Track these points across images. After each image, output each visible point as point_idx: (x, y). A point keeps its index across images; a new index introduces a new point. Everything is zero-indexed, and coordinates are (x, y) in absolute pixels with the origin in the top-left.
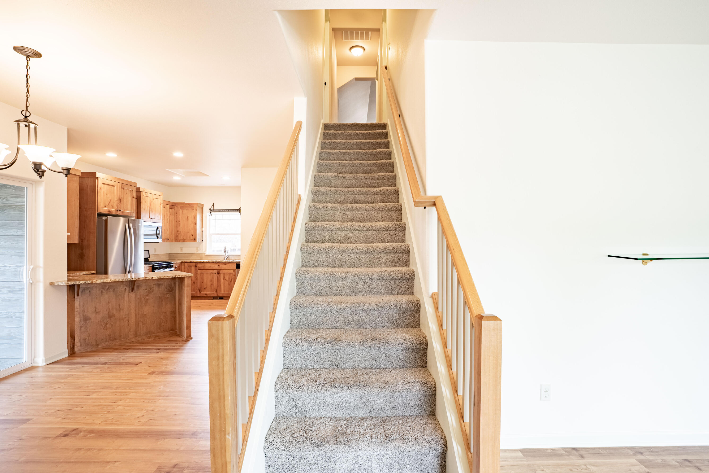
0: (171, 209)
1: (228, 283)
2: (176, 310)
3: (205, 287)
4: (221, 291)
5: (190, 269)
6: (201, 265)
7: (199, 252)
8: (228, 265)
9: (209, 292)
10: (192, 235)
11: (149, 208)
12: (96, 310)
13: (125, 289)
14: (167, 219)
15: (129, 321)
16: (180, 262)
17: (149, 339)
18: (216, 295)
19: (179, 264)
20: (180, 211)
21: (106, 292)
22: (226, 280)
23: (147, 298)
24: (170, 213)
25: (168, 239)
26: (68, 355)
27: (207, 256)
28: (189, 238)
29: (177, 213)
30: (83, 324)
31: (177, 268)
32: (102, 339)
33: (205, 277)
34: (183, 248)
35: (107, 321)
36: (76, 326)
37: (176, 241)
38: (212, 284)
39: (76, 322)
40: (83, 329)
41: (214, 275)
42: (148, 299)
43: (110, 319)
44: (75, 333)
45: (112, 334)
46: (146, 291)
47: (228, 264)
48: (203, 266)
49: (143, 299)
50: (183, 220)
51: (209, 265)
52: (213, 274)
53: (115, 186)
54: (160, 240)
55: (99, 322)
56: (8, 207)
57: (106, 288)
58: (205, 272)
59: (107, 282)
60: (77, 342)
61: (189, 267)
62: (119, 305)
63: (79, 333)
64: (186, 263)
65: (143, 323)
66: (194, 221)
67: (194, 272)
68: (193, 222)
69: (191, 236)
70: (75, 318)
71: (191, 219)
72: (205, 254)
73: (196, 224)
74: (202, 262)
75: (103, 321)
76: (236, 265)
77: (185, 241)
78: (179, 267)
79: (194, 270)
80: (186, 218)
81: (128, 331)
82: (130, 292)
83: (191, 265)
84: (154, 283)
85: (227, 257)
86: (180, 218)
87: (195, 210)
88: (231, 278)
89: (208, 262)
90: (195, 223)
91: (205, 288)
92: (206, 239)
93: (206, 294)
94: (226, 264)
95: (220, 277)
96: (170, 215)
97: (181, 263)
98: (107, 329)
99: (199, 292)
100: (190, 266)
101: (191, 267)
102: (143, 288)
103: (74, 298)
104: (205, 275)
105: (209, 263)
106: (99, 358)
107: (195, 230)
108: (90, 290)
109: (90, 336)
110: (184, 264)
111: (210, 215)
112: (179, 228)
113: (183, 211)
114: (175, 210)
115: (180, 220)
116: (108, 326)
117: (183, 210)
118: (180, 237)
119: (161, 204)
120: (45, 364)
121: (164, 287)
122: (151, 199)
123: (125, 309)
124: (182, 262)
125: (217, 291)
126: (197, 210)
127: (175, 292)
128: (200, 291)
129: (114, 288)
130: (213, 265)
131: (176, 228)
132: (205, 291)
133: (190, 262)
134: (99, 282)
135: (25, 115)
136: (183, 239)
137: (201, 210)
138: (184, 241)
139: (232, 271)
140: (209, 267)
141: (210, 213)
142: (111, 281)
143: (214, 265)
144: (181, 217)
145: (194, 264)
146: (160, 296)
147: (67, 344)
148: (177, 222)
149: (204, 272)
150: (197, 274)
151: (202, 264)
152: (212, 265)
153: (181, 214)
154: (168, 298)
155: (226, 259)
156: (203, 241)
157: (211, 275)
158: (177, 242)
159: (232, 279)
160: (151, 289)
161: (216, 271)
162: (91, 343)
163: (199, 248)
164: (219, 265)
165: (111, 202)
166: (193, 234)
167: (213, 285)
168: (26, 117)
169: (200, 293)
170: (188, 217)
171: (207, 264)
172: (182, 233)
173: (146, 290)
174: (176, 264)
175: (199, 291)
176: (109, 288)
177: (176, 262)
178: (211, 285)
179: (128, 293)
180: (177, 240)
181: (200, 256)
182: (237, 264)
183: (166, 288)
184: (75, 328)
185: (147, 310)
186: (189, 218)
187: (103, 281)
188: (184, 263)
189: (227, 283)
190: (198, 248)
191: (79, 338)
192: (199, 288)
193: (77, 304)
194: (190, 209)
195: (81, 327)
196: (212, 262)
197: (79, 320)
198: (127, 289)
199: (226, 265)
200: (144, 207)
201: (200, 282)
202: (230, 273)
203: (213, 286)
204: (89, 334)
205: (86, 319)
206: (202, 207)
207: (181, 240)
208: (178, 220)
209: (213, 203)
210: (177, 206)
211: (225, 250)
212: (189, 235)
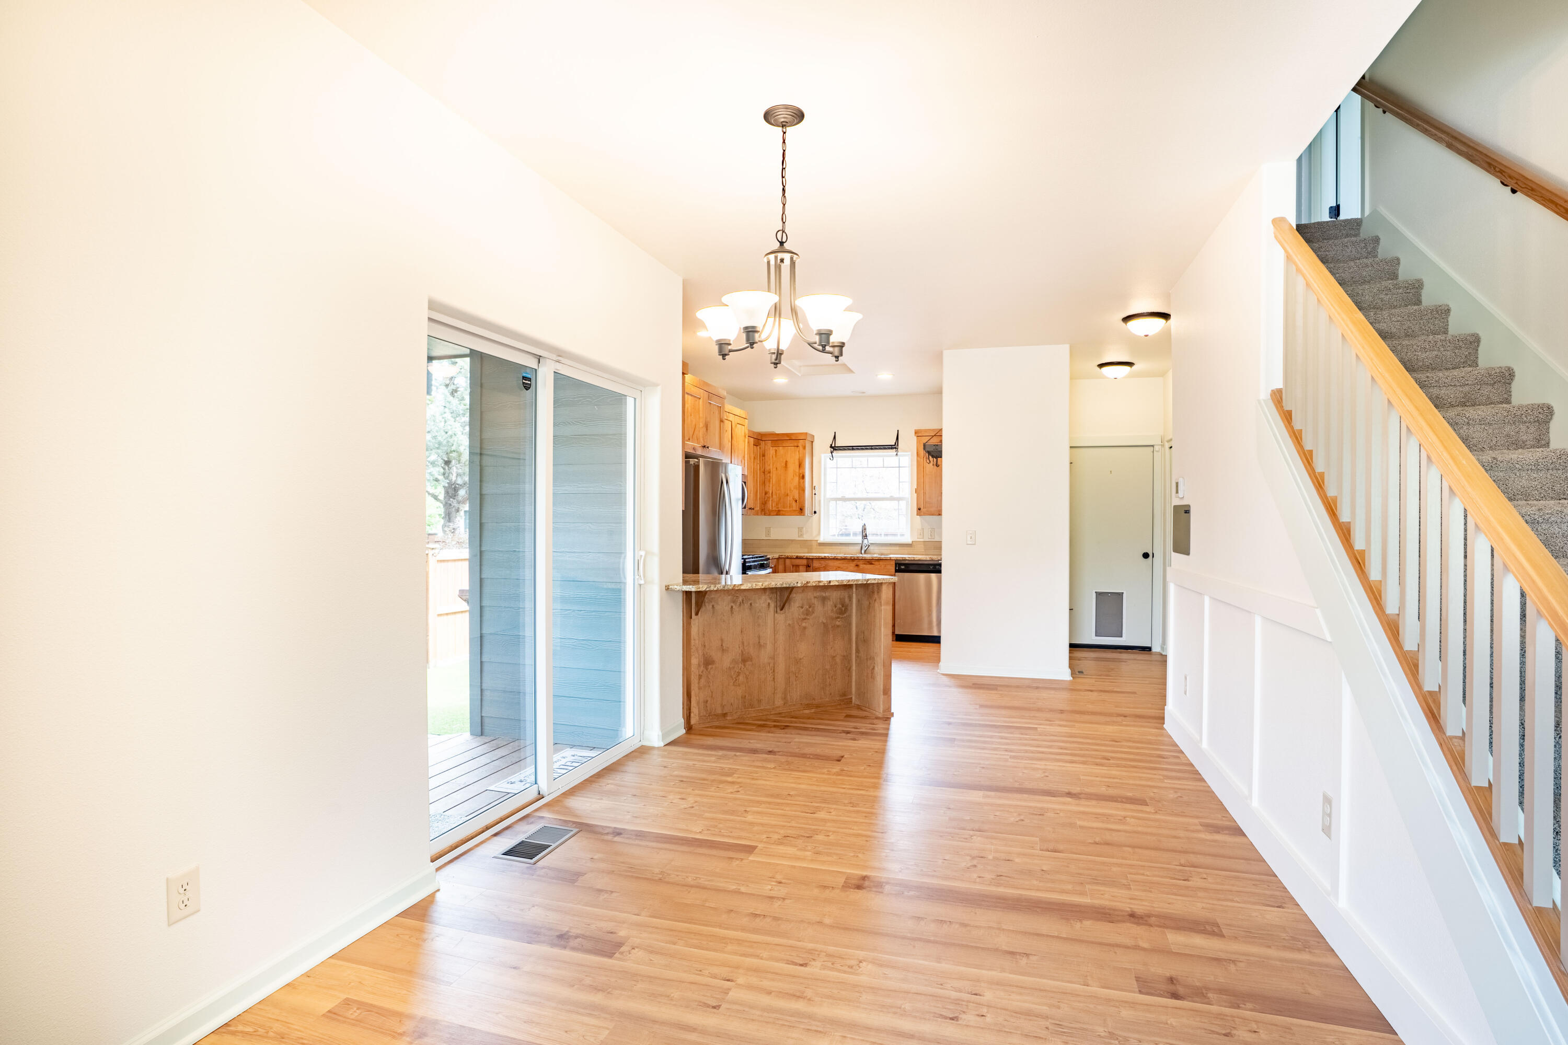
0: (756, 445)
2: (851, 654)
6: (820, 564)
7: (804, 536)
8: (877, 566)
10: (796, 501)
11: (730, 444)
12: (724, 645)
13: (769, 604)
14: (750, 468)
15: (774, 671)
16: (776, 556)
17: (807, 711)
19: (775, 560)
20: (771, 451)
21: (738, 609)
23: (804, 624)
24: (756, 456)
25: (753, 509)
26: (684, 731)
27: (821, 544)
28: (790, 507)
29: (764, 456)
30: (702, 672)
31: (773, 569)
32: (732, 704)
34: (771, 528)
35: (740, 668)
36: (693, 674)
37: (764, 513)
39: (692, 666)
40: (703, 680)
42: (805, 628)
43: (744, 665)
44: (692, 689)
45: (747, 696)
46: (802, 610)
47: (877, 563)
48: (824, 565)
49: (797, 627)
50: (777, 468)
55: (727, 668)
56: (588, 439)
57: (739, 602)
59: (757, 587)
60: (694, 707)
61: (794, 568)
62: (759, 637)
63: (696, 689)
64: (788, 558)
65: (797, 677)
66: (801, 472)
68: (798, 474)
69: (794, 503)
70: (691, 658)
71: (793, 467)
72: (819, 542)
73: (803, 477)
74: (822, 558)
75: (734, 668)
76: (896, 564)
77: (781, 512)
78: (777, 566)
80: (783, 464)
81: (773, 692)
82: (777, 611)
83: (799, 564)
84: (815, 595)
85: (867, 547)
86: (770, 466)
87: (801, 448)
89: (835, 557)
90: (802, 475)
92: (821, 510)
94: (873, 563)
96: (754, 458)
97: (779, 558)
98: (739, 685)
101: (798, 568)
102: (797, 604)
103: (691, 618)
105: (837, 559)
106: (749, 741)
107: (801, 490)
108: (713, 603)
109: (713, 696)
110: (785, 561)
111: (830, 459)
112: (769, 486)
113: (776, 450)
114: (762, 448)
115: (770, 469)
116: (741, 678)
117: (777, 448)
118: (771, 505)
119: (745, 436)
120: (662, 744)
121: (831, 603)
122: (733, 426)
123: (768, 645)
124: (781, 557)
126: (805, 448)
127: (850, 616)
129: (751, 602)
131: (764, 487)
133: (797, 558)
134: (745, 588)
135: (780, 240)
136: (778, 508)
137: (810, 448)
138: (778, 513)
141: (831, 454)
142: (763, 587)
143: (847, 565)
144: (774, 463)
145: (805, 562)
146: (825, 621)
147: (683, 708)
148: (765, 472)
151: (822, 562)
152: (843, 564)
153: (773, 457)
154: (838, 626)
155: (863, 552)
156: (815, 512)
158: (766, 514)
160: (810, 607)
162: (715, 709)
163: (804, 529)
164: (858, 563)
165: (695, 431)
166: (797, 497)
168: (782, 243)
170: (786, 461)
171: (833, 561)
172: (774, 496)
173: (802, 608)
174: (772, 560)
176: (743, 601)
177: (774, 556)
179: (773, 614)
180: (765, 510)
181: (806, 544)
182: (897, 562)
183: (836, 607)
184: (692, 679)
185: (804, 649)
186: (789, 464)
187: (752, 587)
188: (783, 560)
190: (803, 528)
191: (698, 698)
193: (694, 630)
194: (791, 445)
195: (700, 677)
196: (843, 558)
197: (697, 664)
198: (772, 605)
199: (873, 564)
204: (712, 693)
205: (708, 662)
206: (812, 442)
207: (772, 511)
208: (767, 468)
209: (835, 433)
210: (765, 441)
211: (866, 534)
212: (790, 501)
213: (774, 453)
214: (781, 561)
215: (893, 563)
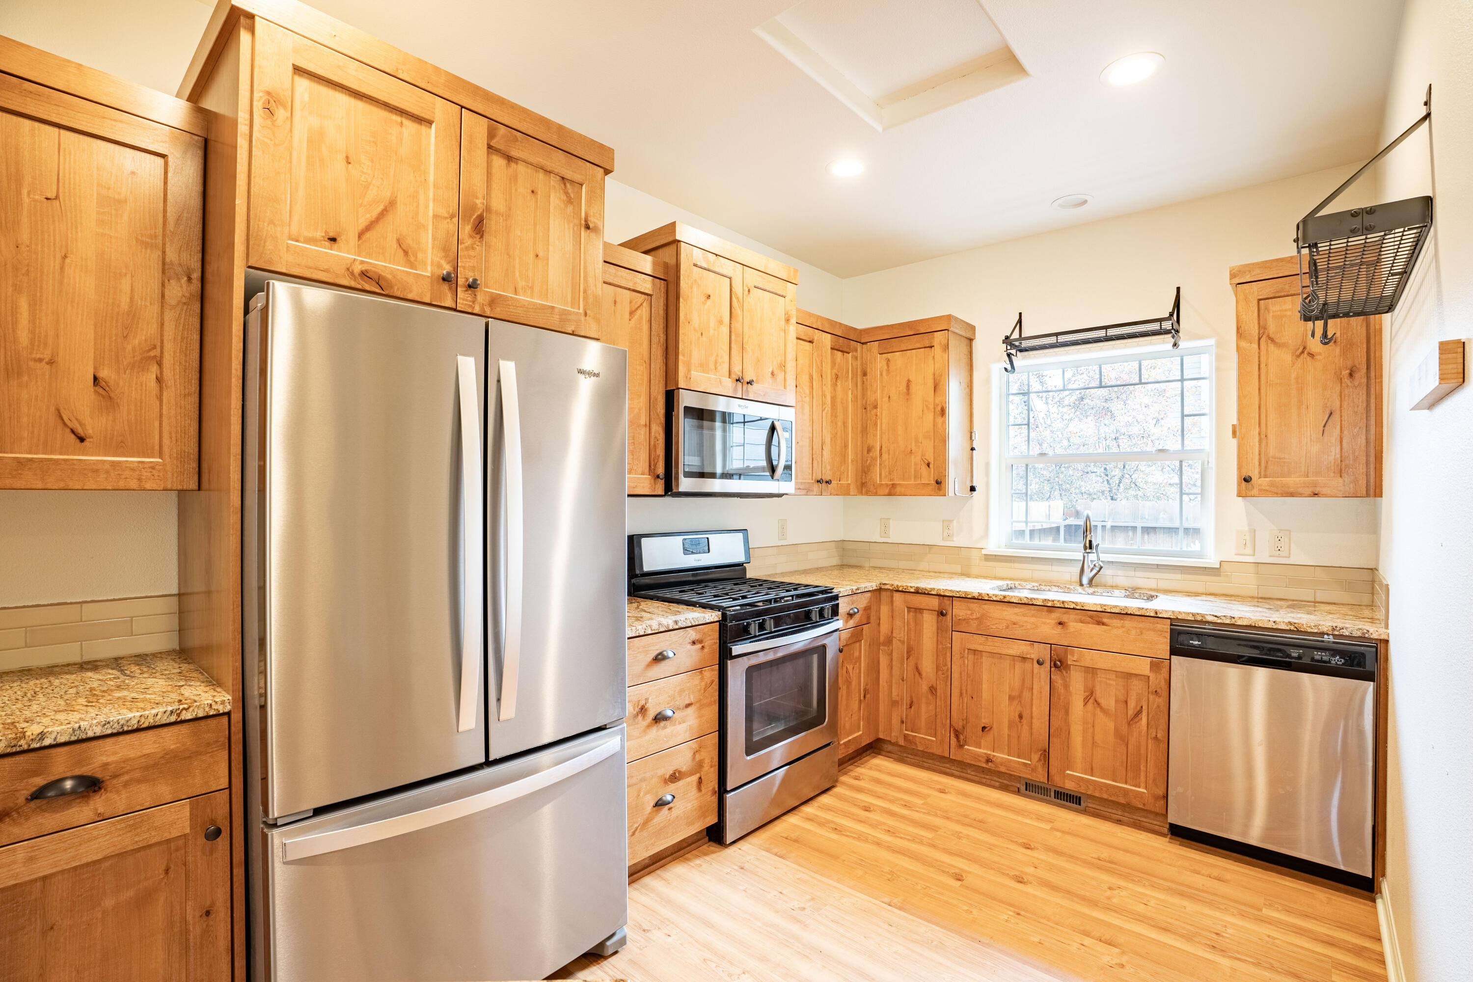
0: (839, 354)
1: (1111, 725)
3: (984, 721)
4: (1068, 764)
5: (916, 624)
6: (969, 612)
7: (955, 539)
8: (1116, 630)
9: (1003, 753)
10: (928, 465)
11: (725, 329)
14: (824, 395)
16: (873, 585)
18: (1040, 776)
19: (869, 595)
20: (880, 362)
22: (1105, 711)
24: (835, 371)
27: (989, 558)
28: (916, 478)
29: (865, 374)
31: (857, 617)
33: (985, 677)
34: (891, 521)
37: (864, 490)
38: (1021, 717)
41: (1035, 671)
47: (1116, 622)
48: (978, 615)
50: (889, 397)
51: (1009, 613)
52: (1028, 665)
53: (430, 123)
54: (787, 487)
58: (987, 649)
61: (911, 614)
64: (898, 591)
66: (937, 402)
67: (935, 639)
68: (932, 407)
69: (924, 469)
71: (922, 392)
72: (984, 552)
73: (943, 412)
74: (974, 598)
76: (1174, 632)
77: (898, 490)
78: (867, 609)
79: (935, 628)
80: (903, 388)
83: (922, 607)
85: (1095, 571)
86: (877, 393)
87: (937, 349)
88: (1132, 704)
89: (1005, 597)
90: (939, 408)
91: (984, 728)
92: (987, 485)
93: (989, 760)
94: (1105, 620)
95: (1066, 686)
96: (837, 377)
97: (879, 591)
99: (954, 740)
100: (918, 611)
101: (919, 615)
104: (986, 660)
105: (1009, 603)
107: (941, 440)
110: (892, 597)
111: (1006, 369)
112: (875, 435)
113: (888, 360)
114: (856, 358)
115: (876, 400)
117: (888, 356)
118: (877, 475)
122: (738, 289)
124: (883, 587)
125: (1046, 755)
126: (946, 347)
128: (962, 737)
130: (1026, 619)
131: (862, 437)
132: (983, 743)
133: (918, 592)
136: (891, 480)
137: (964, 348)
138: (892, 491)
139: (1143, 667)
140: (1007, 627)
141: (1007, 360)
143: (1033, 620)
144: (883, 387)
145: (934, 603)
148: (867, 409)
149: (980, 648)
150: (949, 655)
151: (974, 606)
152: (1024, 615)
153: (881, 374)
155: (1085, 581)
156: (973, 489)
157: (1019, 665)
158: (868, 493)
159: (1139, 712)
161: (1044, 653)
163: (955, 523)
164: (1064, 618)
165: (390, 217)
166: (930, 457)
167: (1024, 721)
169: (961, 746)
170: (909, 381)
171: (999, 606)
172: (885, 456)
174: (855, 597)
175: (957, 737)
177: (854, 588)
178: (1017, 719)
180: (865, 487)
181: (960, 555)
182: (1177, 625)
186: (913, 387)
188: (888, 593)
189: (1106, 726)
190: (952, 521)
192: (958, 724)
194: (919, 345)
196: (1025, 601)
199: (1103, 624)
200: (695, 321)
201: (961, 694)
202: (1129, 676)
203: (1025, 728)
206: (971, 340)
207: (881, 485)
208: (871, 398)
209: (1020, 314)
210: (866, 343)
211: (1090, 542)
212: (916, 464)
213: (885, 367)
214: (884, 595)
215: (1166, 626)
